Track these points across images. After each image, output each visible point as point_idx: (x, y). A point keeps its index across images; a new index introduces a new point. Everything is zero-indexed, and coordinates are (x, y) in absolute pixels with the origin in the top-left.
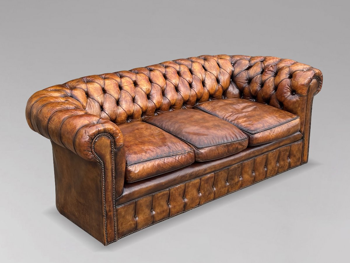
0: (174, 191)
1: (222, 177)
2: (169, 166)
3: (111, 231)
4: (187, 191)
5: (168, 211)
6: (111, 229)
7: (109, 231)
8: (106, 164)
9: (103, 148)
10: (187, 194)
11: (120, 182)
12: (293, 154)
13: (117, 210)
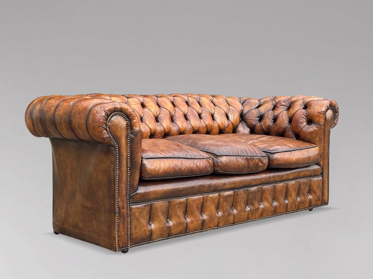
0: (192, 201)
1: (242, 198)
2: (187, 168)
3: (123, 233)
4: (206, 206)
5: (185, 225)
6: (124, 231)
7: (121, 232)
8: (121, 148)
9: (119, 129)
10: (205, 210)
11: (136, 175)
12: (313, 190)
13: (131, 209)
